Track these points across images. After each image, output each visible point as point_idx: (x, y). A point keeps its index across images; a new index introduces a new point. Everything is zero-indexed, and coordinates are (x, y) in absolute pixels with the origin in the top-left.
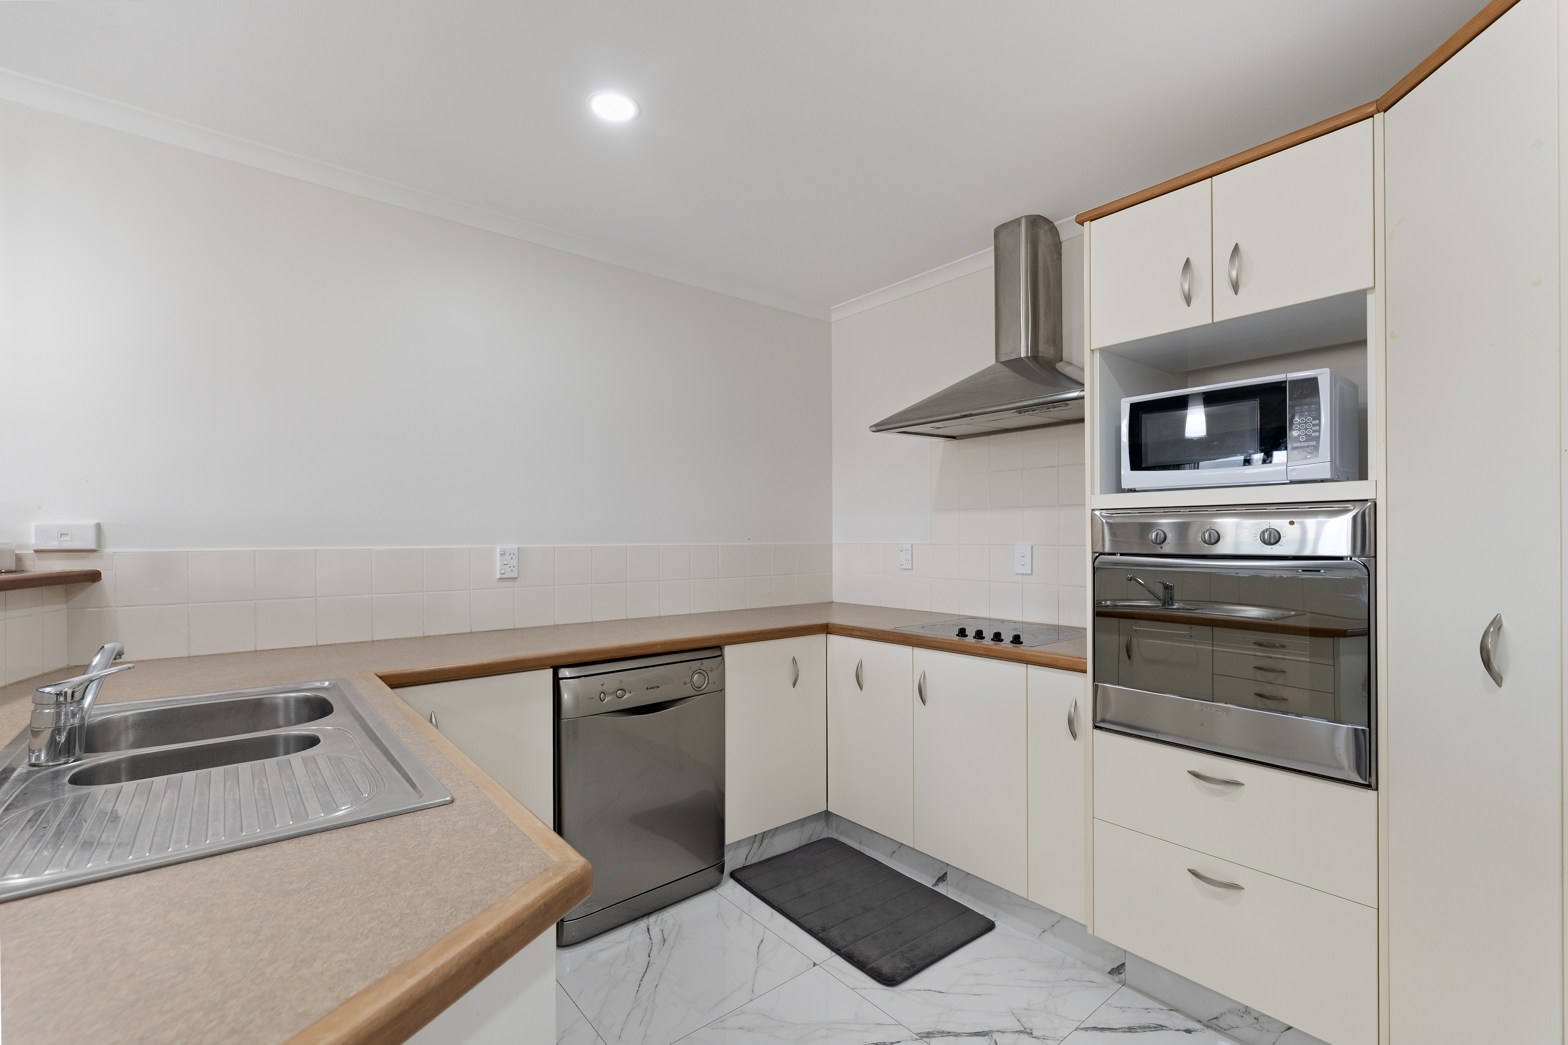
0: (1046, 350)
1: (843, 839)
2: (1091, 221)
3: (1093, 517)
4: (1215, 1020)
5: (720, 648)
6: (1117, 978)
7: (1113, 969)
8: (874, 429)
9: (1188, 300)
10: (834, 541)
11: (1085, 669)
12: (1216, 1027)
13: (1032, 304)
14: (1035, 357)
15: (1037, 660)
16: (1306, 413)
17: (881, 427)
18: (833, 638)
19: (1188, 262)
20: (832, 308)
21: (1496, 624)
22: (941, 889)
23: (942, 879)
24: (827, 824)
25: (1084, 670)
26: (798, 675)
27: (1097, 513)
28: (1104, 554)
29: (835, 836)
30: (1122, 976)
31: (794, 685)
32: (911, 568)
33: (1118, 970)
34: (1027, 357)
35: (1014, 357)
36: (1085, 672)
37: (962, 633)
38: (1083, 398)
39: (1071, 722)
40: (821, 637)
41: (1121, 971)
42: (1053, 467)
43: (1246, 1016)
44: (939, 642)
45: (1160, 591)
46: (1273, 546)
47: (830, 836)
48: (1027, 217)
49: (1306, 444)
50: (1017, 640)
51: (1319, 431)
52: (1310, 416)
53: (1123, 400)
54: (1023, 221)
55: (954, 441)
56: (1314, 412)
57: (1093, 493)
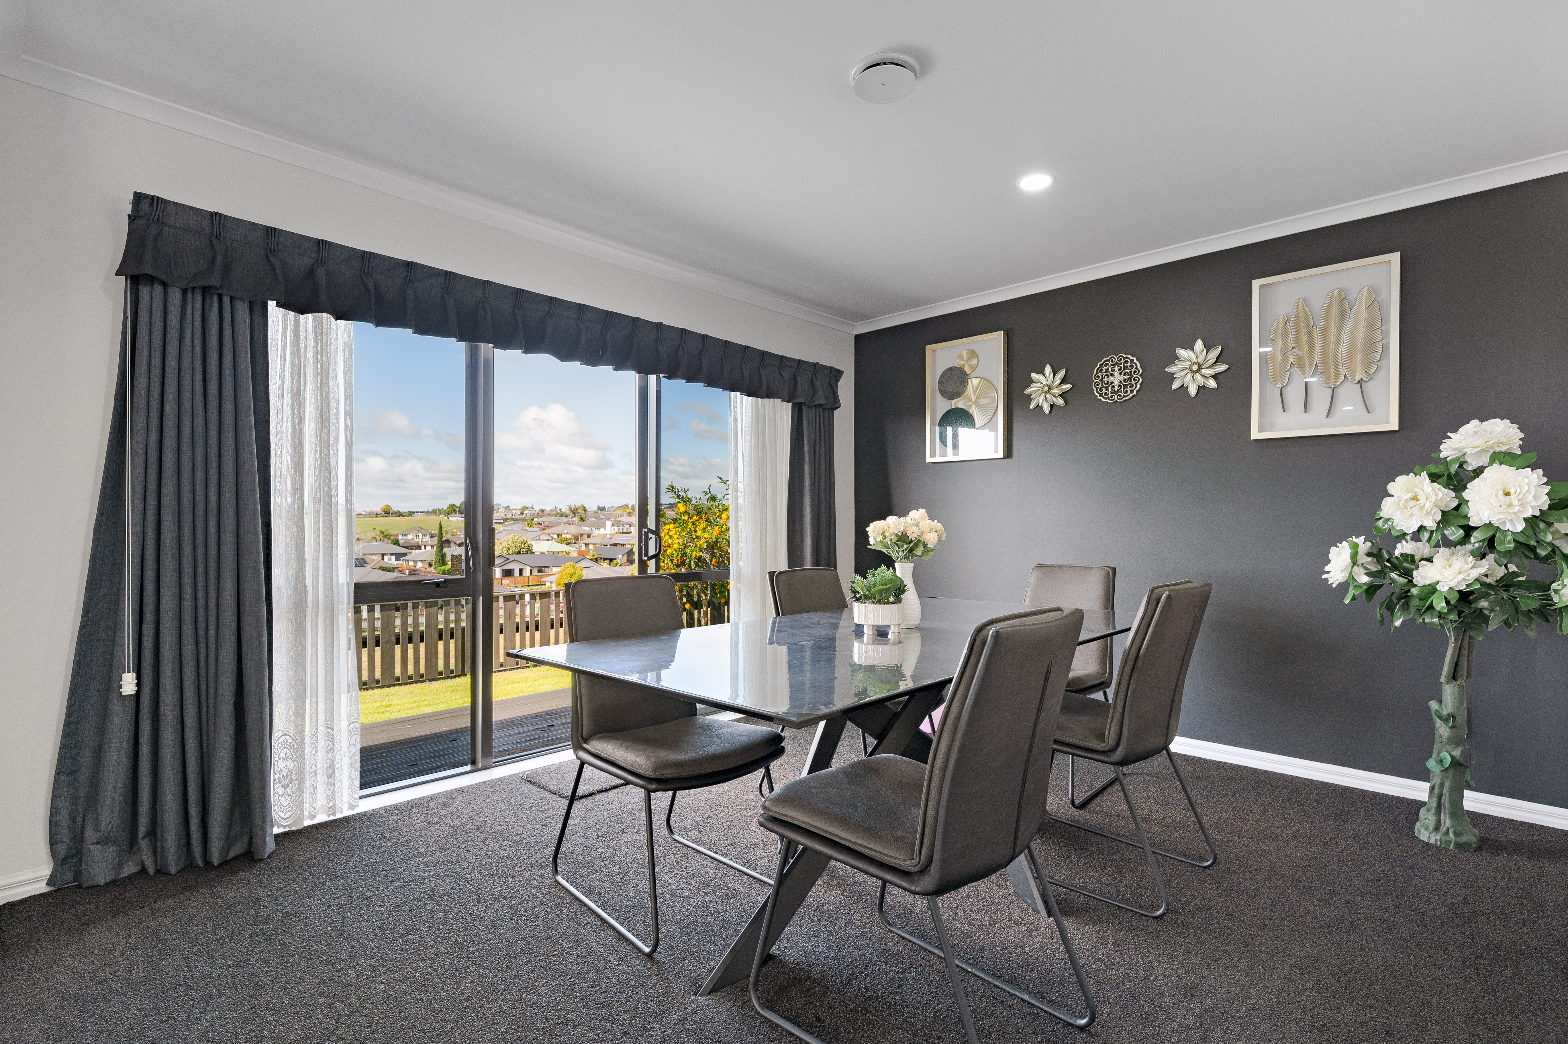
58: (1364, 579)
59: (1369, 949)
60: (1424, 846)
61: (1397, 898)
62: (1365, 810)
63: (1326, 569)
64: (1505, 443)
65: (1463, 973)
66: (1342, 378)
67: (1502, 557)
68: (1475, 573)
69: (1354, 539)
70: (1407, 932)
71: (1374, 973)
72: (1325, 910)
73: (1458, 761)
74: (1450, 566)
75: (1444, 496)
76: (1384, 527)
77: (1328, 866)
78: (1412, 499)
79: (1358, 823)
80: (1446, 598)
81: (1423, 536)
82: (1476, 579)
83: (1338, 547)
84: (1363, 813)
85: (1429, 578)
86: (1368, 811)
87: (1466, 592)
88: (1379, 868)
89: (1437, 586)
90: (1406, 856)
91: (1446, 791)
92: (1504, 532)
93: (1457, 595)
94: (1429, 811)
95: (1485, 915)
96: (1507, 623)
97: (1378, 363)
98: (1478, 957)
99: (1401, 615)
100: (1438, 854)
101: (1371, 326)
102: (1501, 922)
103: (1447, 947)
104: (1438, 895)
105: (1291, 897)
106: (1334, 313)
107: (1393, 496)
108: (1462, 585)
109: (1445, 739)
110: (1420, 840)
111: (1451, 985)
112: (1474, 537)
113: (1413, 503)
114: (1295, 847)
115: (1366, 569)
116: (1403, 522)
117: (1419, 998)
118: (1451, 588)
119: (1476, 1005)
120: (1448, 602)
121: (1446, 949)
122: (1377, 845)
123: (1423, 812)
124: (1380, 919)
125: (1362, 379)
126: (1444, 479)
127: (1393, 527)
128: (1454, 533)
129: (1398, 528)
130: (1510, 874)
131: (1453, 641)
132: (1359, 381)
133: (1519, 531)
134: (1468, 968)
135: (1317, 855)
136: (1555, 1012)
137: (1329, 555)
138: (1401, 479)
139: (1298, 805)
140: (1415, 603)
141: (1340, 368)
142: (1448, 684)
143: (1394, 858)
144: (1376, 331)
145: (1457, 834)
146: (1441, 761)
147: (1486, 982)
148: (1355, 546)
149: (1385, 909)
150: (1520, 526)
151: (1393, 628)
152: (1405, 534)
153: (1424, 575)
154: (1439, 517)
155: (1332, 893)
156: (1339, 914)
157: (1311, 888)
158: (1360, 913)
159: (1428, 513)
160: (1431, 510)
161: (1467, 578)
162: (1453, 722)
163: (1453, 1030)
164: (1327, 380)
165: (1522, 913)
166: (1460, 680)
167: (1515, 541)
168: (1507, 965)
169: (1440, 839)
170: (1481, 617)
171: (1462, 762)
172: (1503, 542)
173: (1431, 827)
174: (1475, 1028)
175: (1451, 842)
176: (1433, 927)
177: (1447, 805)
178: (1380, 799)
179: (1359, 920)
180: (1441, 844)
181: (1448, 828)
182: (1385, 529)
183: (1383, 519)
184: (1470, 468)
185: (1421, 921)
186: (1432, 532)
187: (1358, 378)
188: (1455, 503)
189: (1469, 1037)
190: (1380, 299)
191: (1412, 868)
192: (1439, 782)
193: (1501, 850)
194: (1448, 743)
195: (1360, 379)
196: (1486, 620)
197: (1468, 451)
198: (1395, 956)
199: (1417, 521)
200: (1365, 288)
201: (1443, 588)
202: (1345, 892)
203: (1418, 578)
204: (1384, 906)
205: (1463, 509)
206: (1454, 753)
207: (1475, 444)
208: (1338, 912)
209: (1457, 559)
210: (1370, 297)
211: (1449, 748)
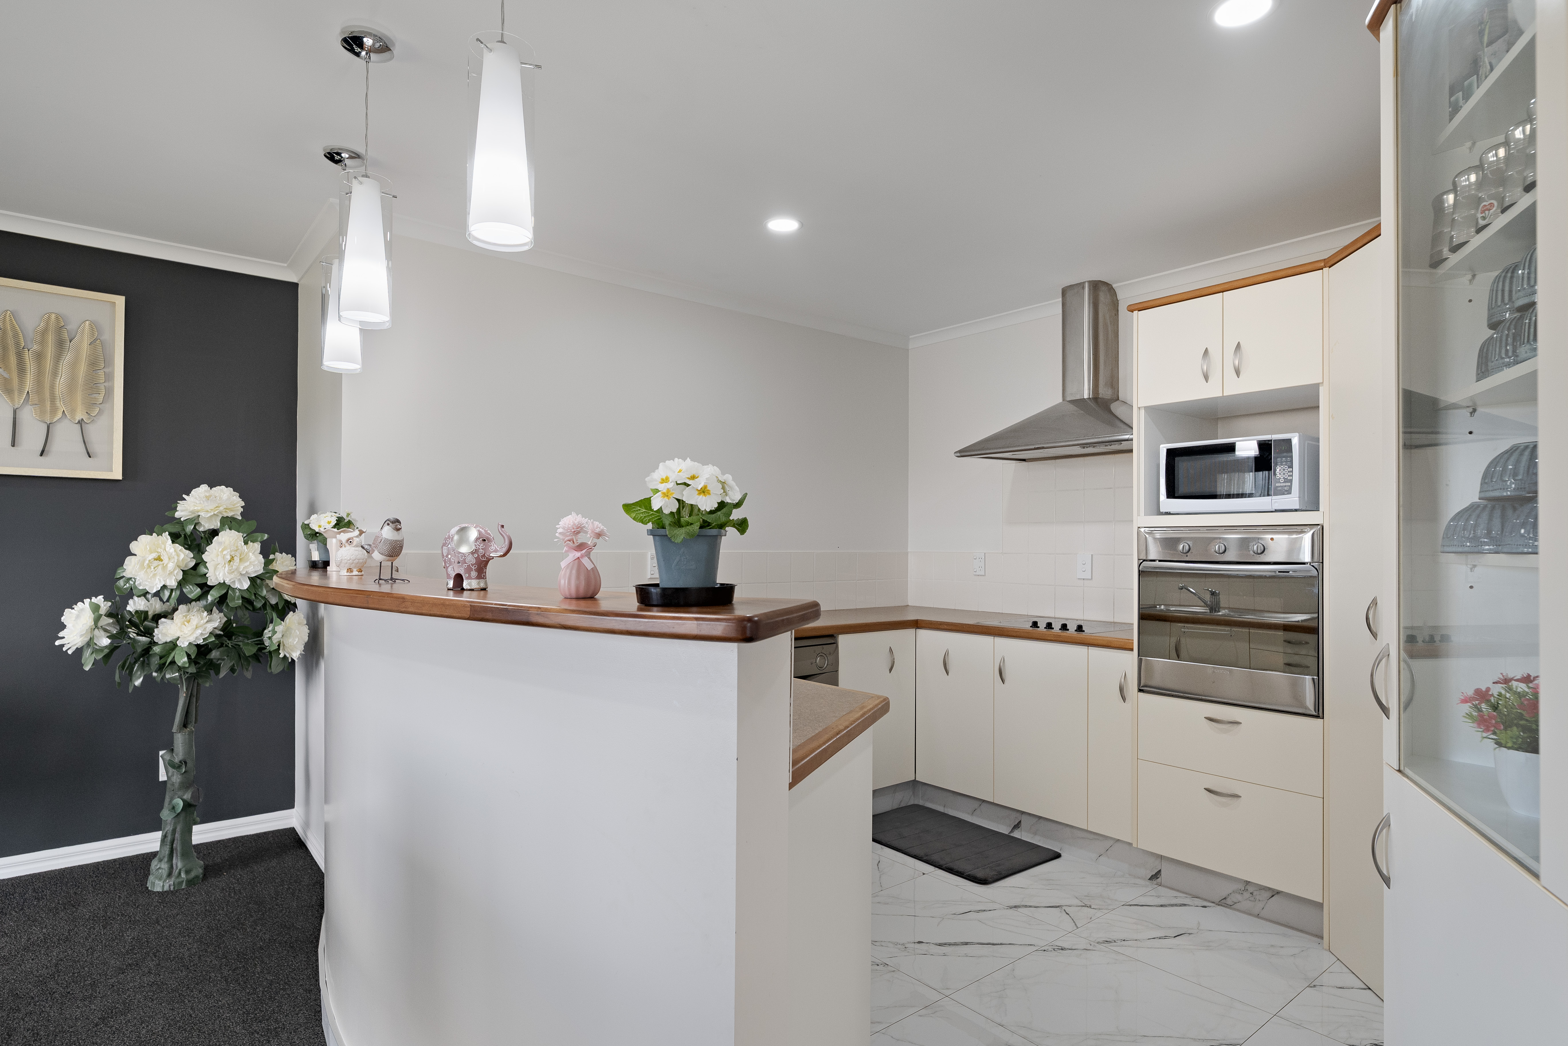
0: (1105, 392)
1: (929, 805)
2: (1139, 311)
3: (1138, 533)
4: (1224, 900)
5: (832, 636)
6: (1155, 882)
7: (1152, 876)
8: (959, 454)
9: (1206, 378)
10: (909, 550)
11: (1132, 648)
12: (1225, 905)
13: (1093, 354)
14: (1096, 399)
15: (1096, 642)
16: (1284, 463)
17: (964, 453)
18: (922, 633)
19: (1206, 351)
20: (910, 337)
21: (1374, 602)
22: (1016, 834)
23: (1017, 826)
24: (914, 793)
25: (1130, 649)
26: (894, 662)
27: (1142, 530)
28: (1147, 561)
29: (921, 803)
30: (1159, 880)
31: (891, 670)
32: (983, 574)
33: (1156, 876)
34: (1090, 398)
35: (1078, 397)
36: (1132, 650)
37: (1035, 624)
38: (1132, 440)
39: (1121, 690)
40: (911, 632)
41: (1158, 876)
42: (1111, 488)
43: (1245, 893)
44: (1017, 631)
45: (1207, 597)
46: (1260, 555)
47: (916, 803)
48: (1090, 282)
49: (1284, 484)
50: (1080, 628)
51: (1292, 476)
52: (1286, 465)
53: (1161, 446)
54: (1087, 285)
55: (1024, 463)
56: (1289, 463)
57: (1139, 515)
58: (105, 642)
59: (149, 1017)
60: (160, 897)
61: (155, 956)
62: (92, 885)
63: (61, 634)
64: (231, 510)
65: (229, 989)
66: (60, 415)
67: (230, 611)
68: (210, 627)
69: (94, 599)
70: (174, 982)
71: (161, 1036)
72: (93, 1007)
73: (188, 803)
74: (189, 622)
75: (182, 556)
76: (125, 587)
77: (78, 961)
78: (156, 559)
79: (91, 903)
80: (186, 652)
81: (164, 594)
82: (210, 633)
83: (74, 608)
84: (91, 889)
85: (169, 636)
86: (95, 886)
87: (203, 645)
88: (129, 936)
89: (178, 642)
90: (149, 914)
91: (177, 836)
92: (234, 590)
93: (195, 649)
94: (161, 860)
95: (228, 933)
96: (232, 670)
97: (100, 406)
98: (234, 970)
99: (141, 674)
100: (174, 898)
101: (93, 364)
102: (240, 932)
103: (210, 976)
104: (188, 935)
105: (52, 1014)
106: (51, 339)
107: (136, 555)
108: (199, 640)
109: (177, 785)
110: (155, 893)
111: (224, 1005)
112: (211, 595)
113: (157, 562)
114: (33, 960)
115: (106, 630)
116: (147, 581)
117: (204, 1032)
118: (190, 643)
119: (246, 1009)
120: (189, 656)
121: (210, 978)
122: (118, 915)
123: (154, 864)
124: (148, 984)
125: (82, 420)
126: (182, 539)
127: (136, 587)
128: (193, 591)
129: (141, 588)
130: (234, 888)
131: (185, 690)
132: (79, 422)
133: (245, 588)
134: (231, 984)
135: (62, 956)
136: (296, 979)
137: (62, 618)
138: (144, 539)
139: (16, 912)
140: (155, 661)
141: (58, 403)
142: (180, 732)
143: (138, 920)
144: (98, 371)
145: (187, 872)
146: (173, 808)
147: (247, 986)
148: (95, 608)
149: (149, 972)
150: (246, 585)
151: (132, 687)
152: (147, 593)
153: (165, 632)
154: (180, 577)
155: (93, 985)
156: (108, 1002)
157: (69, 993)
158: (128, 990)
159: (171, 573)
160: (174, 570)
161: (203, 633)
162: (186, 766)
163: (238, 1040)
164: (42, 412)
165: (252, 916)
166: (189, 726)
167: (243, 598)
168: (255, 964)
169: (174, 883)
170: (215, 667)
171: (193, 803)
172: (233, 599)
173: (165, 876)
174: (251, 1028)
175: (183, 881)
176: (194, 965)
177: (179, 849)
178: (103, 868)
179: (129, 996)
180: (174, 888)
181: (180, 870)
182: (126, 589)
183: (124, 579)
184: (201, 529)
185: (183, 966)
186: (172, 590)
187: (78, 418)
188: (192, 564)
189: (250, 1037)
190: (102, 338)
191: (158, 922)
192: (171, 829)
193: (221, 871)
194: (180, 789)
195: (80, 419)
196: (217, 668)
197: (202, 514)
198: (173, 1009)
199: (160, 580)
200: (87, 322)
201: (183, 643)
202: (106, 977)
203: (160, 636)
204: (146, 970)
205: (202, 570)
206: (185, 797)
207: (208, 508)
208: (106, 1000)
209: (193, 616)
210: (93, 334)
211: (180, 793)
